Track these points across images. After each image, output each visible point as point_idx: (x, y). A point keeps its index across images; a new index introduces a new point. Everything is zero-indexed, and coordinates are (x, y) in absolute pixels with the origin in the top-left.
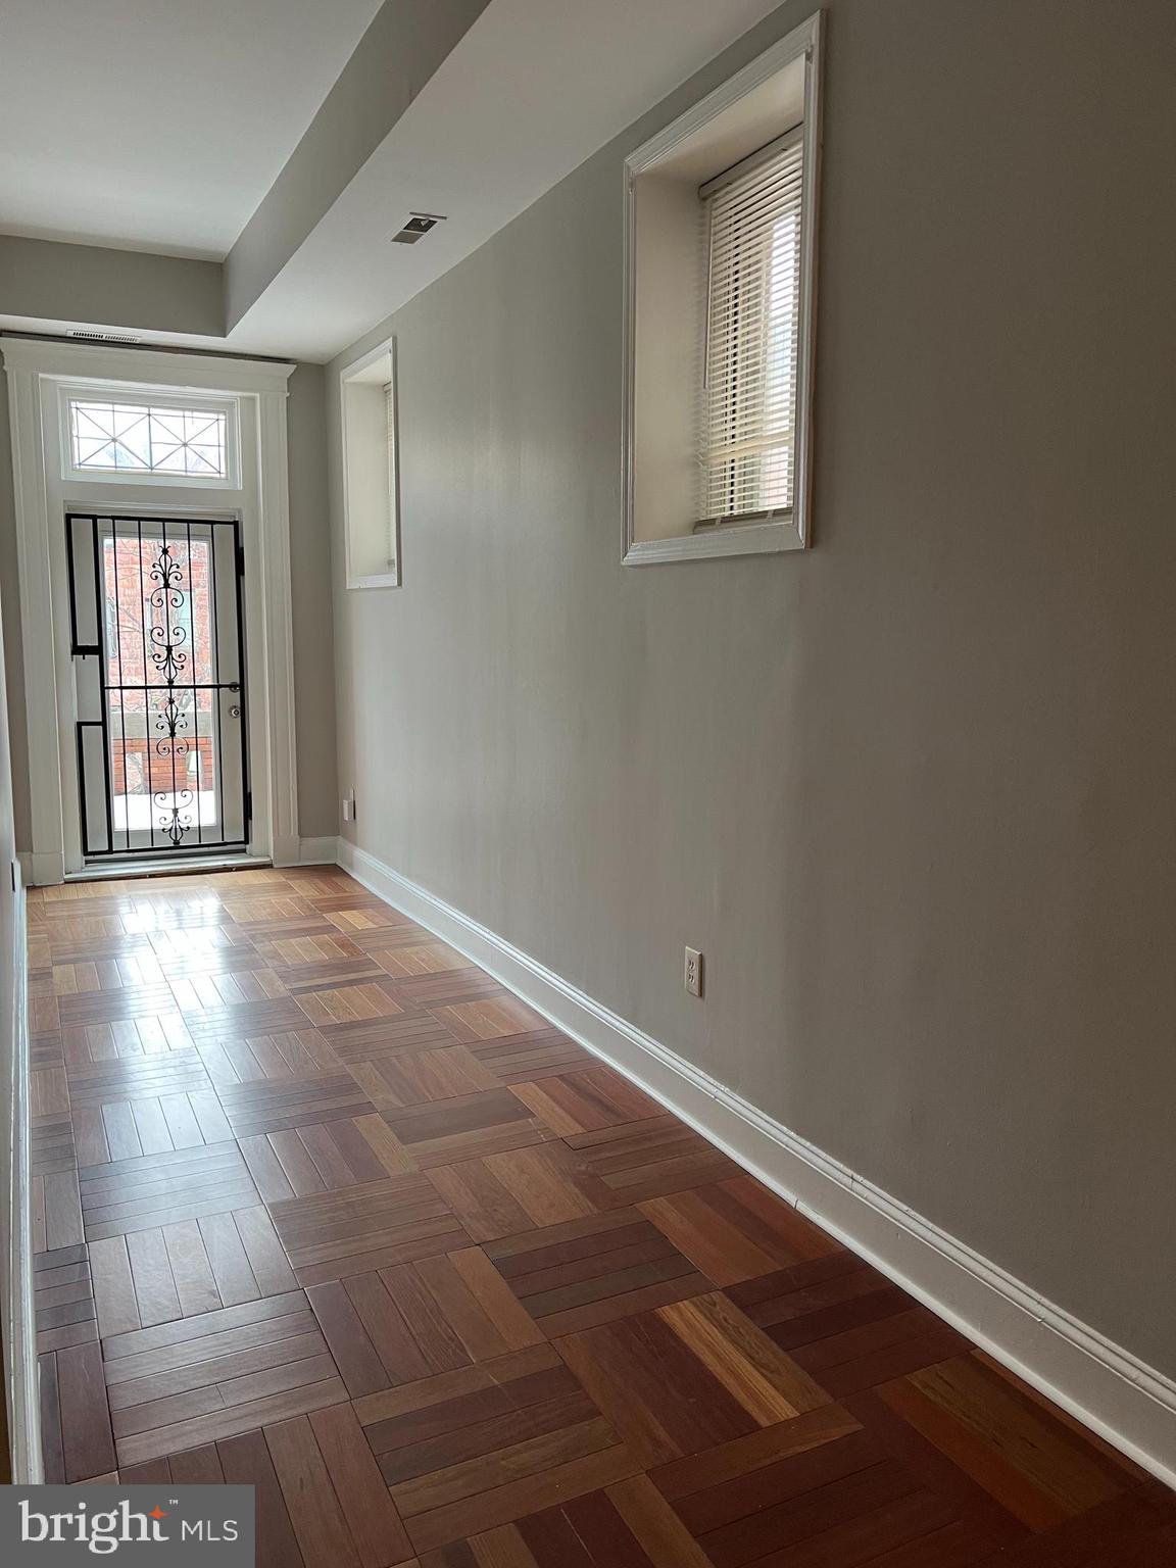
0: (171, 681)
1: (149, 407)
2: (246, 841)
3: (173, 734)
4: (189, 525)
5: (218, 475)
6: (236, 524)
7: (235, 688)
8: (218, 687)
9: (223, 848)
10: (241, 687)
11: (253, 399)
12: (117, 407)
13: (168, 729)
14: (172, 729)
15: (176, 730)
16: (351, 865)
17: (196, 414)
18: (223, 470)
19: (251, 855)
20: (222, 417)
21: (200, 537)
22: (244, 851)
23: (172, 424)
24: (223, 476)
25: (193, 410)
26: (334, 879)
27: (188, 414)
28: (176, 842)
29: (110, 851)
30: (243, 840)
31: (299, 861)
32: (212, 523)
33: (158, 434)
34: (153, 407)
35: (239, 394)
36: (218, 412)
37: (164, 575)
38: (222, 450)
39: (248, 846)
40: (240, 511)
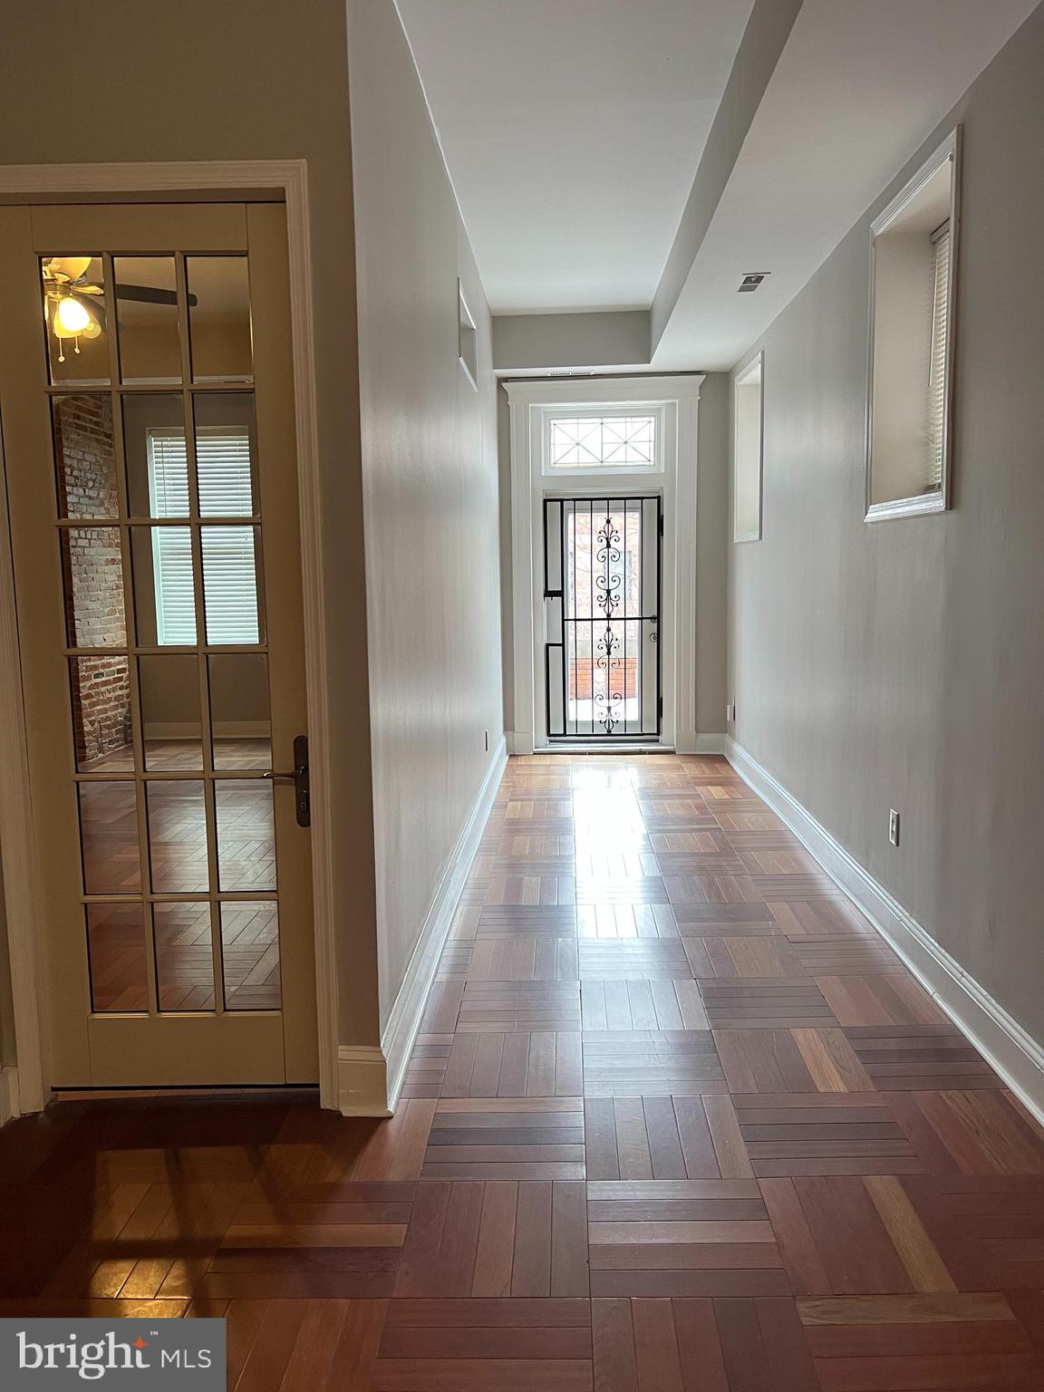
0: (609, 615)
1: (602, 418)
2: (658, 734)
3: (609, 653)
4: (624, 501)
5: (648, 463)
6: (659, 498)
7: (654, 619)
8: (641, 619)
9: (640, 737)
10: (657, 619)
11: (675, 404)
12: (580, 421)
13: (605, 650)
14: (609, 650)
15: (612, 649)
16: (731, 756)
17: (634, 419)
18: (652, 459)
19: (661, 744)
20: (653, 419)
21: (633, 509)
22: (657, 741)
23: (618, 428)
24: (652, 463)
25: (632, 417)
26: (716, 765)
27: (629, 419)
28: (609, 731)
29: (565, 735)
30: (656, 732)
31: (695, 750)
32: (642, 498)
33: (608, 437)
34: (605, 417)
35: (662, 402)
36: (650, 416)
37: (607, 539)
38: (652, 444)
39: (660, 737)
40: (662, 488)
